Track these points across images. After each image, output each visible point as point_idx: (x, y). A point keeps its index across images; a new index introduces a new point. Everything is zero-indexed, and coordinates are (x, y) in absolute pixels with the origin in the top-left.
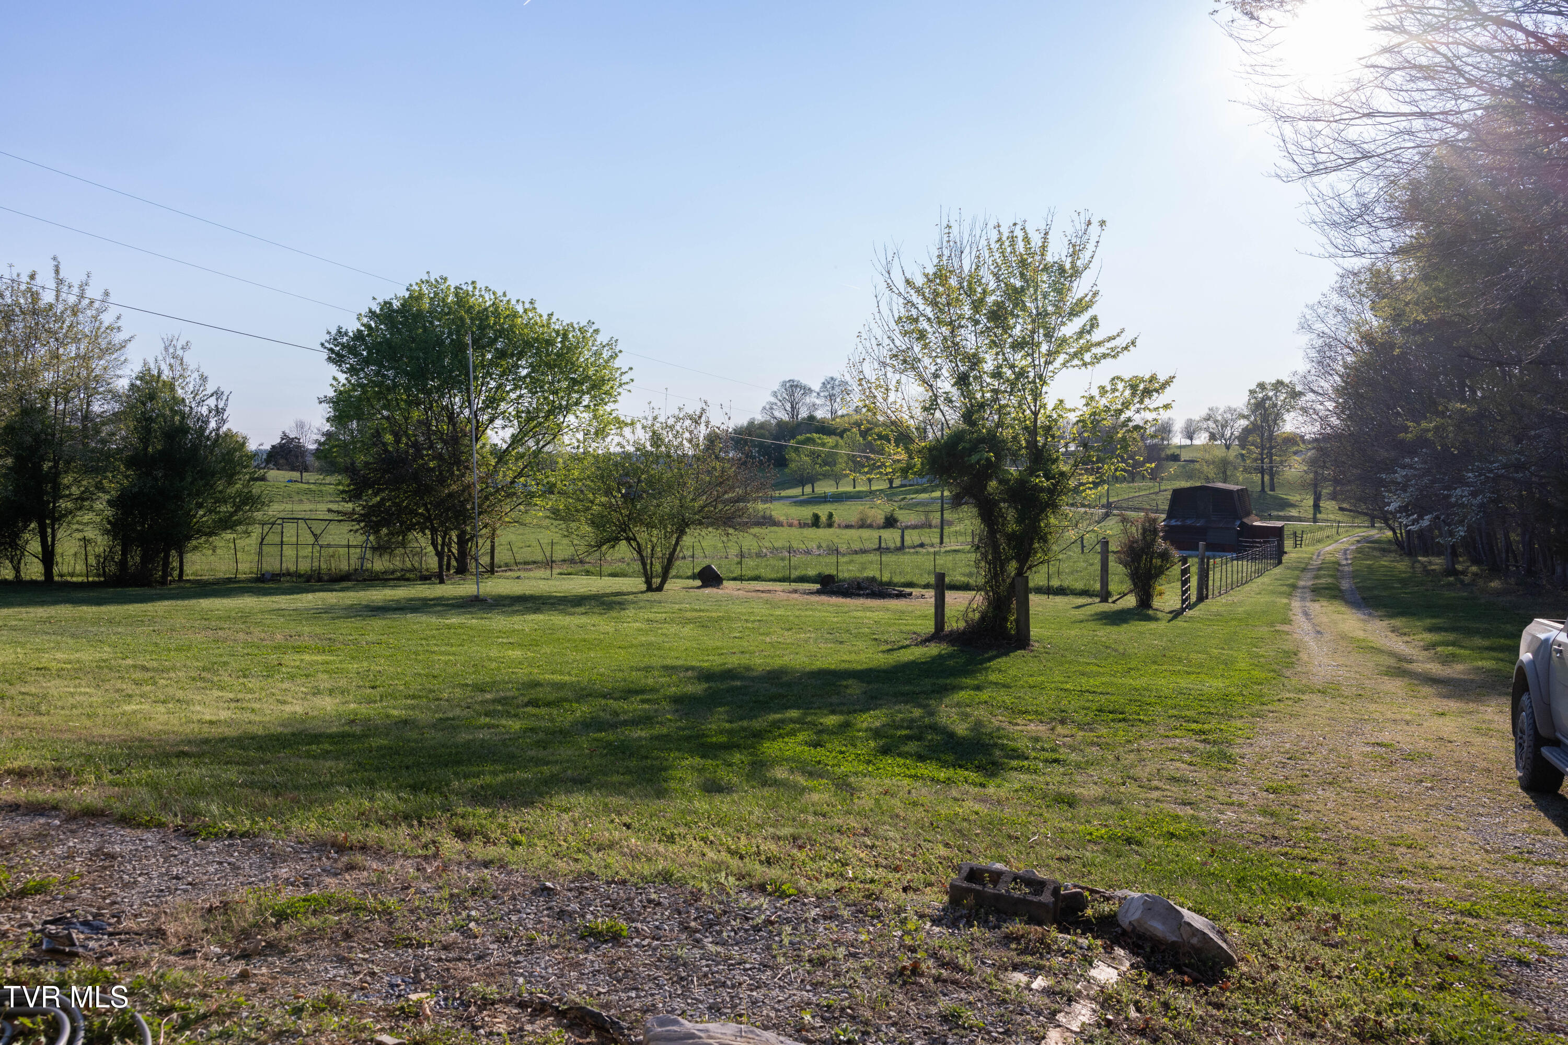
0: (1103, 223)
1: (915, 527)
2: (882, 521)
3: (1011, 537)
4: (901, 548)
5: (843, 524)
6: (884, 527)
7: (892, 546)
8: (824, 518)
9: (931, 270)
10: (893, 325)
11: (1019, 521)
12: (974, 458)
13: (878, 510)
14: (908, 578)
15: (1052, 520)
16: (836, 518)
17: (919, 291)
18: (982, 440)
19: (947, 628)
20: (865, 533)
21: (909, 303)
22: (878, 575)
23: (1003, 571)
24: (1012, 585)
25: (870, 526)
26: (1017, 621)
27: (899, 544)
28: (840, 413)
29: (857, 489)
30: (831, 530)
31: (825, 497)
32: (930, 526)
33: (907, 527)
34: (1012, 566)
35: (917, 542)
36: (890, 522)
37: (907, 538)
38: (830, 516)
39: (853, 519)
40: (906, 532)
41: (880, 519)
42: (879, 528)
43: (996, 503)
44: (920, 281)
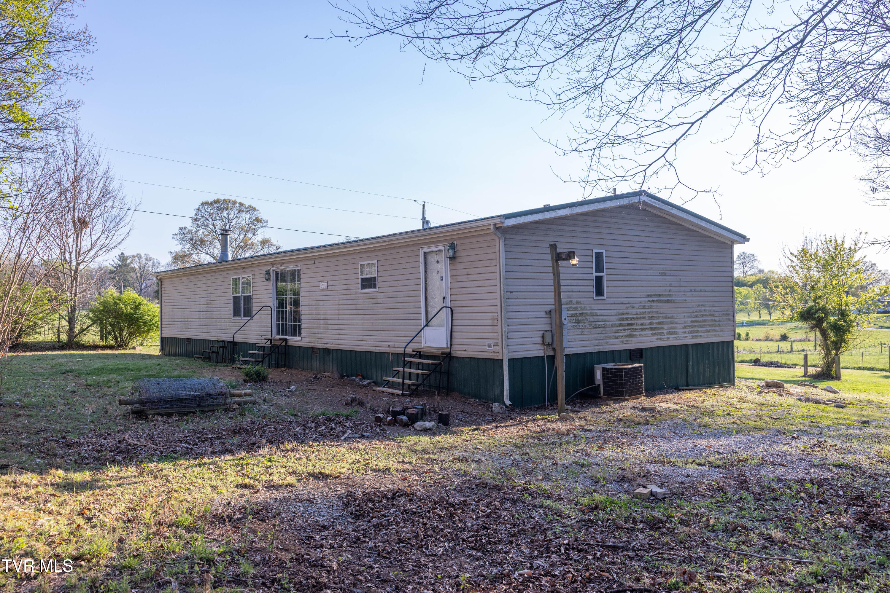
0: (866, 233)
1: (800, 341)
2: (779, 337)
3: (833, 342)
4: (791, 351)
5: (755, 339)
6: (780, 341)
7: (786, 350)
8: (743, 336)
9: (800, 249)
10: (786, 268)
11: (836, 336)
12: (817, 315)
13: (777, 332)
14: (794, 362)
15: (849, 336)
16: (750, 335)
17: (796, 257)
18: (819, 309)
19: (809, 374)
20: (769, 344)
21: (792, 261)
22: (779, 361)
23: (830, 353)
24: (834, 359)
25: (772, 340)
26: (836, 371)
27: (789, 349)
28: (749, 273)
29: (762, 319)
30: (748, 342)
31: (742, 323)
32: (809, 341)
33: (794, 341)
34: (834, 352)
35: (800, 349)
36: (784, 338)
37: (794, 346)
38: (747, 334)
39: (761, 336)
40: (794, 343)
41: (778, 337)
42: (777, 341)
43: (826, 330)
44: (796, 253)
